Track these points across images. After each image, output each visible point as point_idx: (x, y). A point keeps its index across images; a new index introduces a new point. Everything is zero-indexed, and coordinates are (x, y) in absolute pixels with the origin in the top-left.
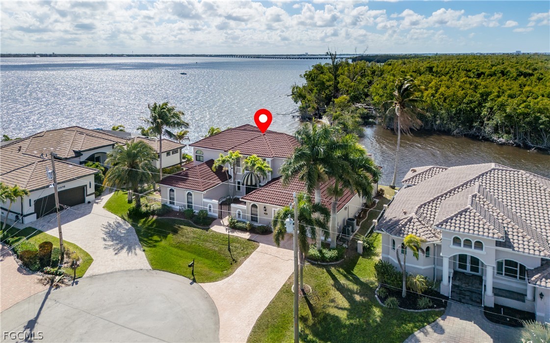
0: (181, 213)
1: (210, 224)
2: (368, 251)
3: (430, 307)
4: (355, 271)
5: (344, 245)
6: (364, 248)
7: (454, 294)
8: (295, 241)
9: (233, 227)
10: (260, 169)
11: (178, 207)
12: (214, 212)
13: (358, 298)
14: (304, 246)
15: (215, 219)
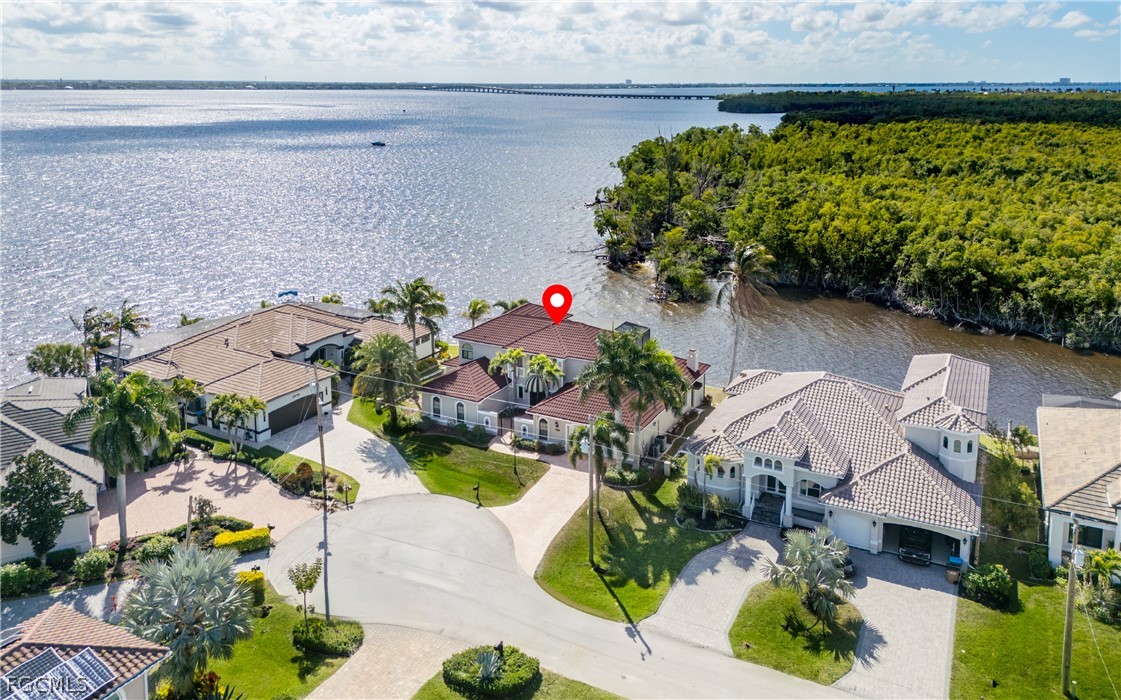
0: (450, 428)
1: (488, 442)
2: (676, 474)
3: (728, 528)
4: (658, 494)
5: (650, 467)
6: (672, 470)
7: (756, 515)
8: (590, 462)
9: (517, 445)
10: (550, 373)
11: (446, 421)
12: (493, 428)
13: (656, 520)
14: (601, 468)
15: (494, 436)
